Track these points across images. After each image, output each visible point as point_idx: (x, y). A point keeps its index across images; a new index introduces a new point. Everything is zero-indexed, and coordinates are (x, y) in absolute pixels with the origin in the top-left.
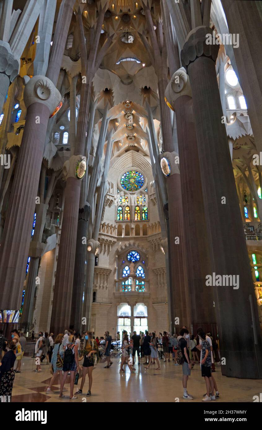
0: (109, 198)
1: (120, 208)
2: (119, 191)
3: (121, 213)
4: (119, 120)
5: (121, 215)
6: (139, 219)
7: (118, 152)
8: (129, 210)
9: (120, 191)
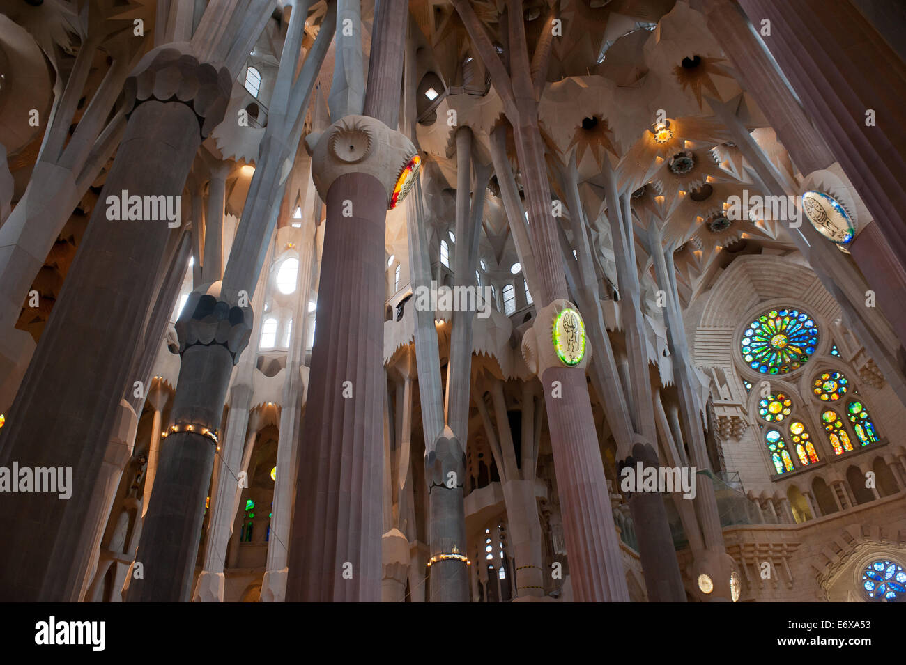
0: (723, 414)
1: (773, 436)
2: (749, 386)
3: (781, 449)
4: (660, 186)
5: (785, 454)
6: (848, 448)
7: (701, 278)
8: (805, 431)
9: (752, 384)
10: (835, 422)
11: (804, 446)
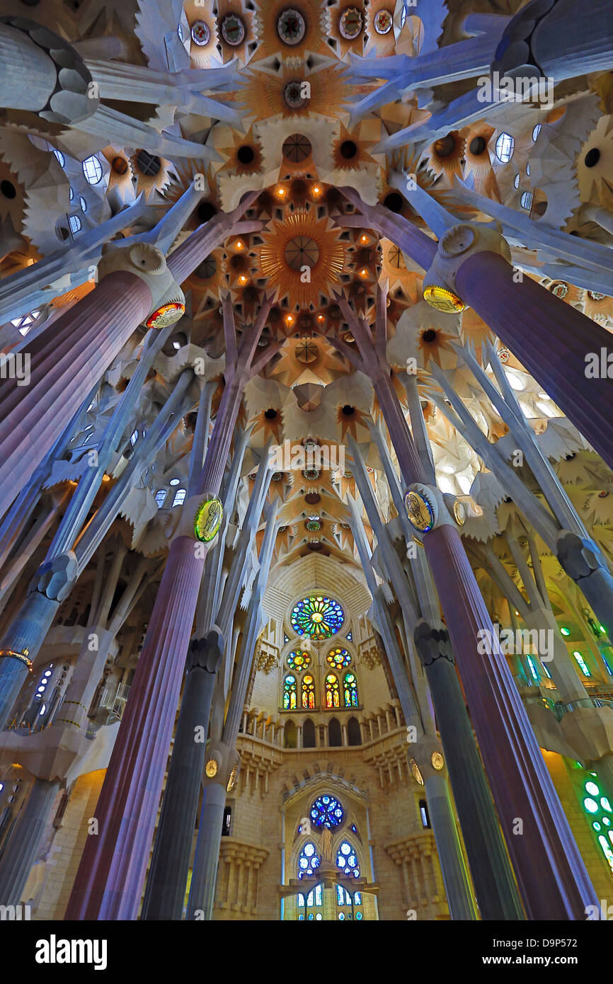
0: (265, 651)
1: (290, 680)
3: (292, 691)
5: (293, 695)
6: (337, 705)
7: (287, 555)
8: (313, 683)
9: (289, 640)
10: (334, 683)
11: (308, 693)
